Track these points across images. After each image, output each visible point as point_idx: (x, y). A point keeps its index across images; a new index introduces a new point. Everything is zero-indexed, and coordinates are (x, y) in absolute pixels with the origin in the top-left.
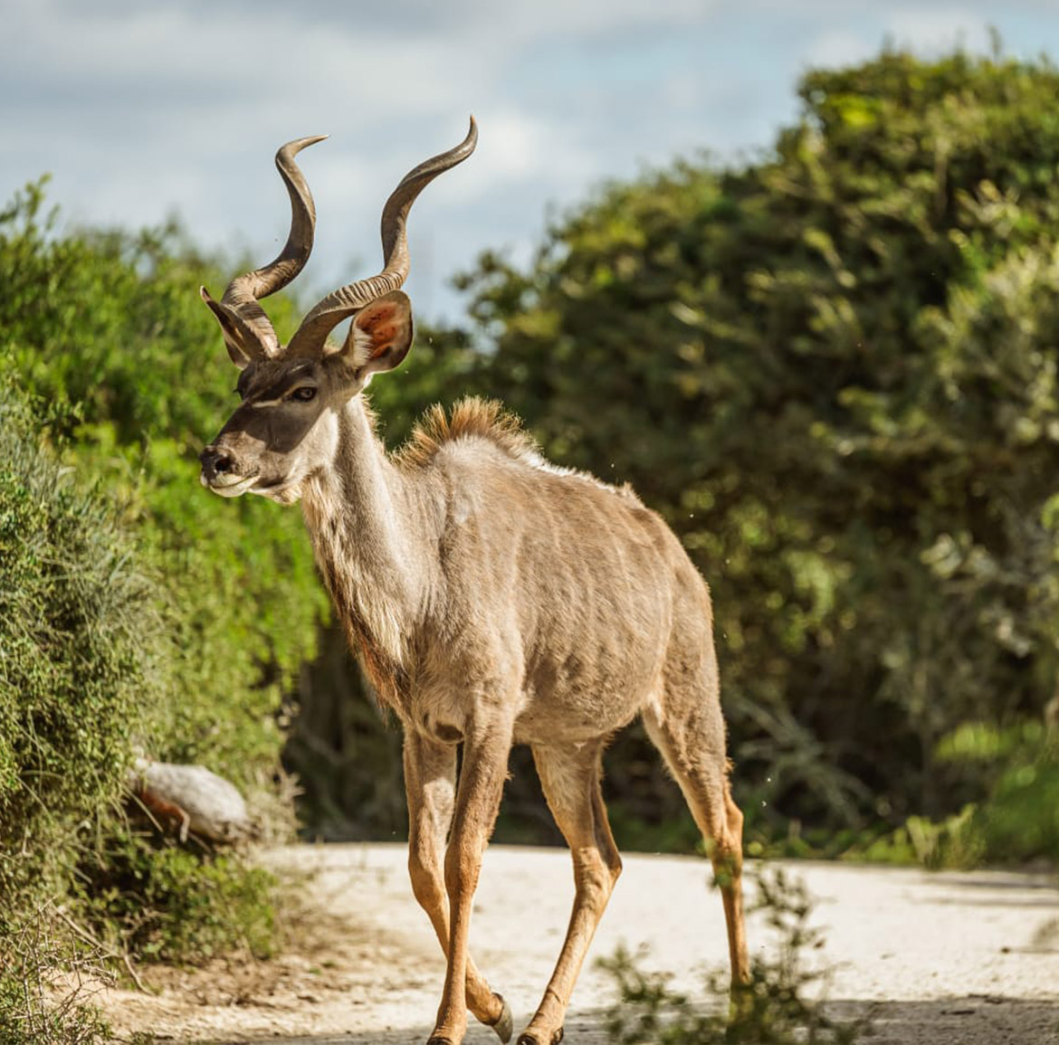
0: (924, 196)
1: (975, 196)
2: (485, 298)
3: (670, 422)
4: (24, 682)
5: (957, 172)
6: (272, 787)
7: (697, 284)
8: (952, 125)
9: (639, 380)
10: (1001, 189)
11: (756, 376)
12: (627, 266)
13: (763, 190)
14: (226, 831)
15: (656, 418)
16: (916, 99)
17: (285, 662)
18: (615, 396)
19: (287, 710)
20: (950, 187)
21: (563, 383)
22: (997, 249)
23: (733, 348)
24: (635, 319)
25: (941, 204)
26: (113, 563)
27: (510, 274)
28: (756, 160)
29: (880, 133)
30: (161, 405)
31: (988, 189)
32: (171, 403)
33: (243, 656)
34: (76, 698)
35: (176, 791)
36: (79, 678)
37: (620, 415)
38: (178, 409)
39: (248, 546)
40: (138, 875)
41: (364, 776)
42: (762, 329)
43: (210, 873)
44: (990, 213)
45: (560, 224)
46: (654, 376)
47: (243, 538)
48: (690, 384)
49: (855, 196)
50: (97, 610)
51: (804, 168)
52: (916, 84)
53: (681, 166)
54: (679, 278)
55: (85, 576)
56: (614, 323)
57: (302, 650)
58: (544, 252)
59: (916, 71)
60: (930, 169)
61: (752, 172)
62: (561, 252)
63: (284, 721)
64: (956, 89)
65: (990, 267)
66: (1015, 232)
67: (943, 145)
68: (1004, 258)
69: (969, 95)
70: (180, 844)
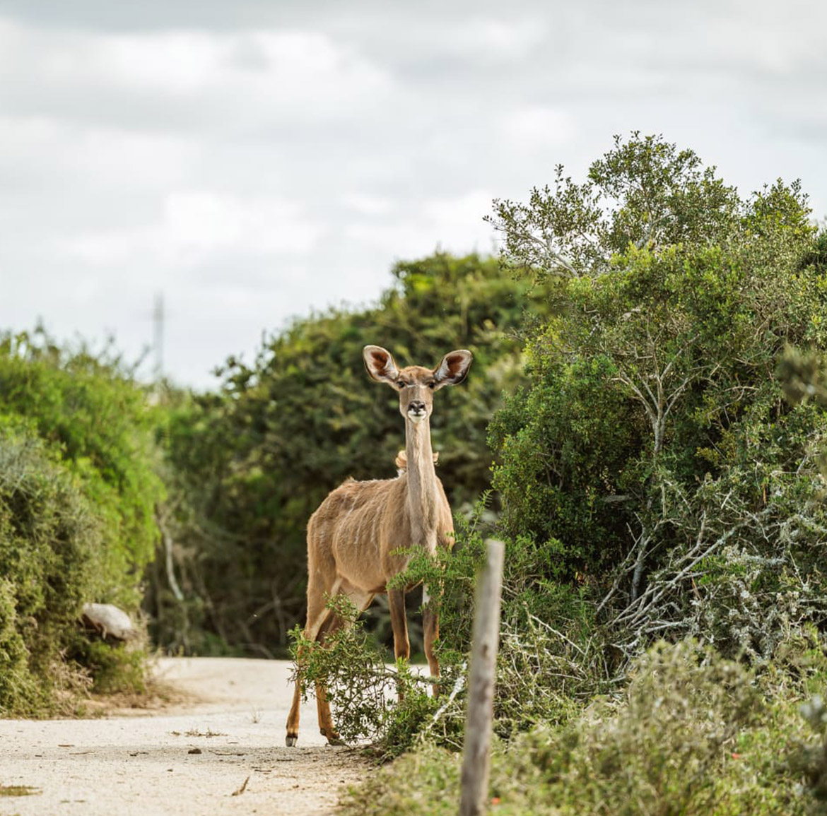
0: (457, 327)
1: (483, 328)
2: (231, 380)
3: (327, 444)
4: (45, 562)
5: (473, 314)
6: (137, 620)
7: (340, 373)
8: (470, 290)
9: (311, 422)
10: (495, 323)
11: (371, 420)
12: (304, 364)
13: (373, 324)
14: (123, 633)
15: (319, 442)
16: (453, 276)
17: (140, 563)
18: (298, 430)
19: (144, 584)
20: (469, 322)
21: (271, 425)
22: (493, 354)
23: (360, 406)
24: (307, 391)
25: (465, 332)
26: (81, 513)
27: (243, 368)
28: (371, 307)
29: (434, 294)
30: (82, 441)
31: (488, 324)
32: (86, 439)
33: (123, 559)
34: (66, 571)
35: (101, 616)
36: (67, 562)
37: (300, 440)
38: (90, 442)
39: (123, 507)
40: (84, 653)
41: (170, 629)
42: (374, 396)
43: (116, 653)
44: (490, 336)
45: (269, 341)
46: (318, 420)
47: (121, 503)
48: (337, 424)
49: (421, 328)
50: (74, 532)
51: (395, 312)
52: (452, 267)
53: (332, 310)
54: (331, 370)
55: (69, 517)
56: (297, 393)
57: (147, 557)
58: (261, 356)
59: (452, 261)
60: (458, 313)
61: (368, 314)
62: (270, 355)
63: (142, 589)
64: (473, 271)
65: (489, 364)
66: (503, 346)
67: (465, 301)
68: (496, 359)
69: (479, 274)
70: (103, 640)
